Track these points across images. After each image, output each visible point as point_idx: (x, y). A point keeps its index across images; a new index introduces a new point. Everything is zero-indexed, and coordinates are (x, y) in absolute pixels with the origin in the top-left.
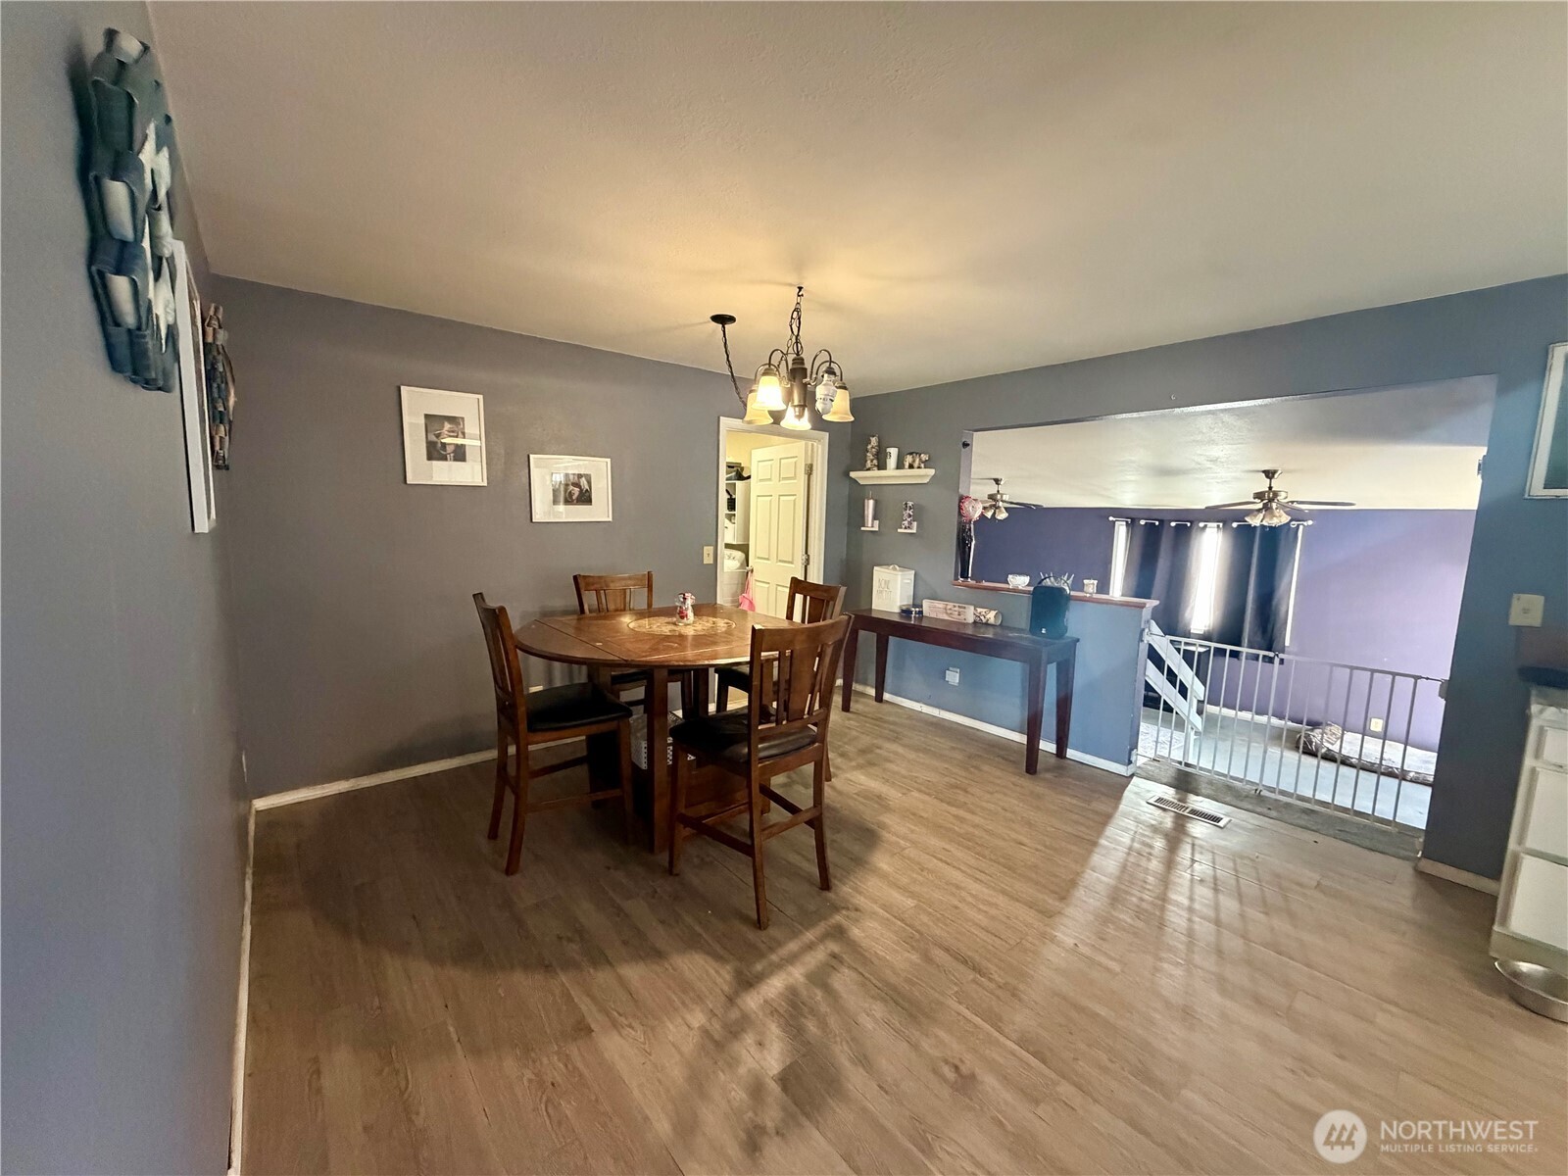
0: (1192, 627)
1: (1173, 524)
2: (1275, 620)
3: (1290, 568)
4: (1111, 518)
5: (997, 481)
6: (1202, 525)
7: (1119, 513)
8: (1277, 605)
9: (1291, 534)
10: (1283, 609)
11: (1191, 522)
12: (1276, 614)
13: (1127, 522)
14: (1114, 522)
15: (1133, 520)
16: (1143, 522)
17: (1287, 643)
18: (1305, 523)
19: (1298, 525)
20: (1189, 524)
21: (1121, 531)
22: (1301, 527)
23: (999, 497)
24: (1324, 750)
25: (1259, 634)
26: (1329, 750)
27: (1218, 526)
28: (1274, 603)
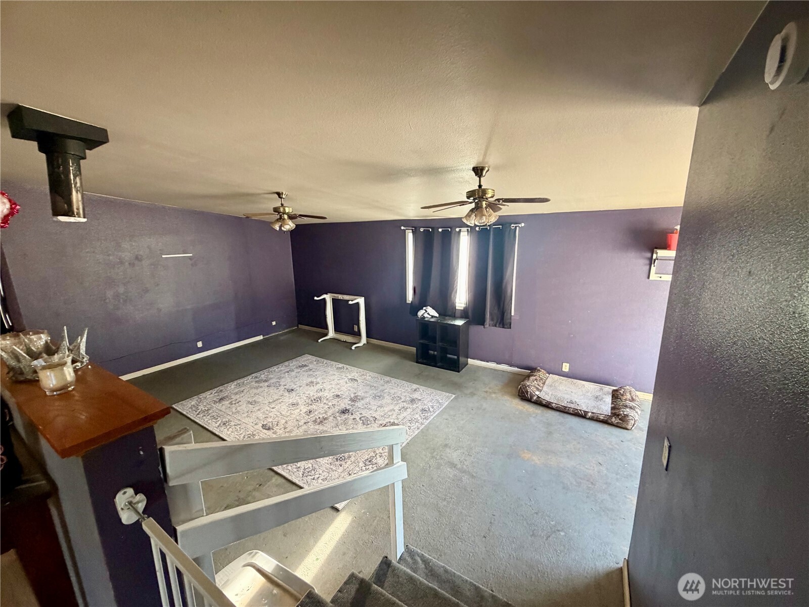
0: (457, 305)
1: (440, 230)
2: (505, 297)
3: (512, 259)
4: (402, 228)
5: (279, 195)
6: (457, 230)
7: (408, 223)
8: (506, 287)
9: (512, 234)
10: (509, 291)
11: (451, 228)
12: (506, 292)
13: (412, 230)
14: (404, 231)
15: (415, 228)
16: (422, 230)
17: (513, 314)
18: (520, 225)
19: (516, 227)
20: (450, 229)
21: (410, 236)
22: (518, 228)
23: (282, 210)
24: (535, 398)
25: (496, 308)
26: (538, 397)
27: (468, 230)
28: (504, 284)
